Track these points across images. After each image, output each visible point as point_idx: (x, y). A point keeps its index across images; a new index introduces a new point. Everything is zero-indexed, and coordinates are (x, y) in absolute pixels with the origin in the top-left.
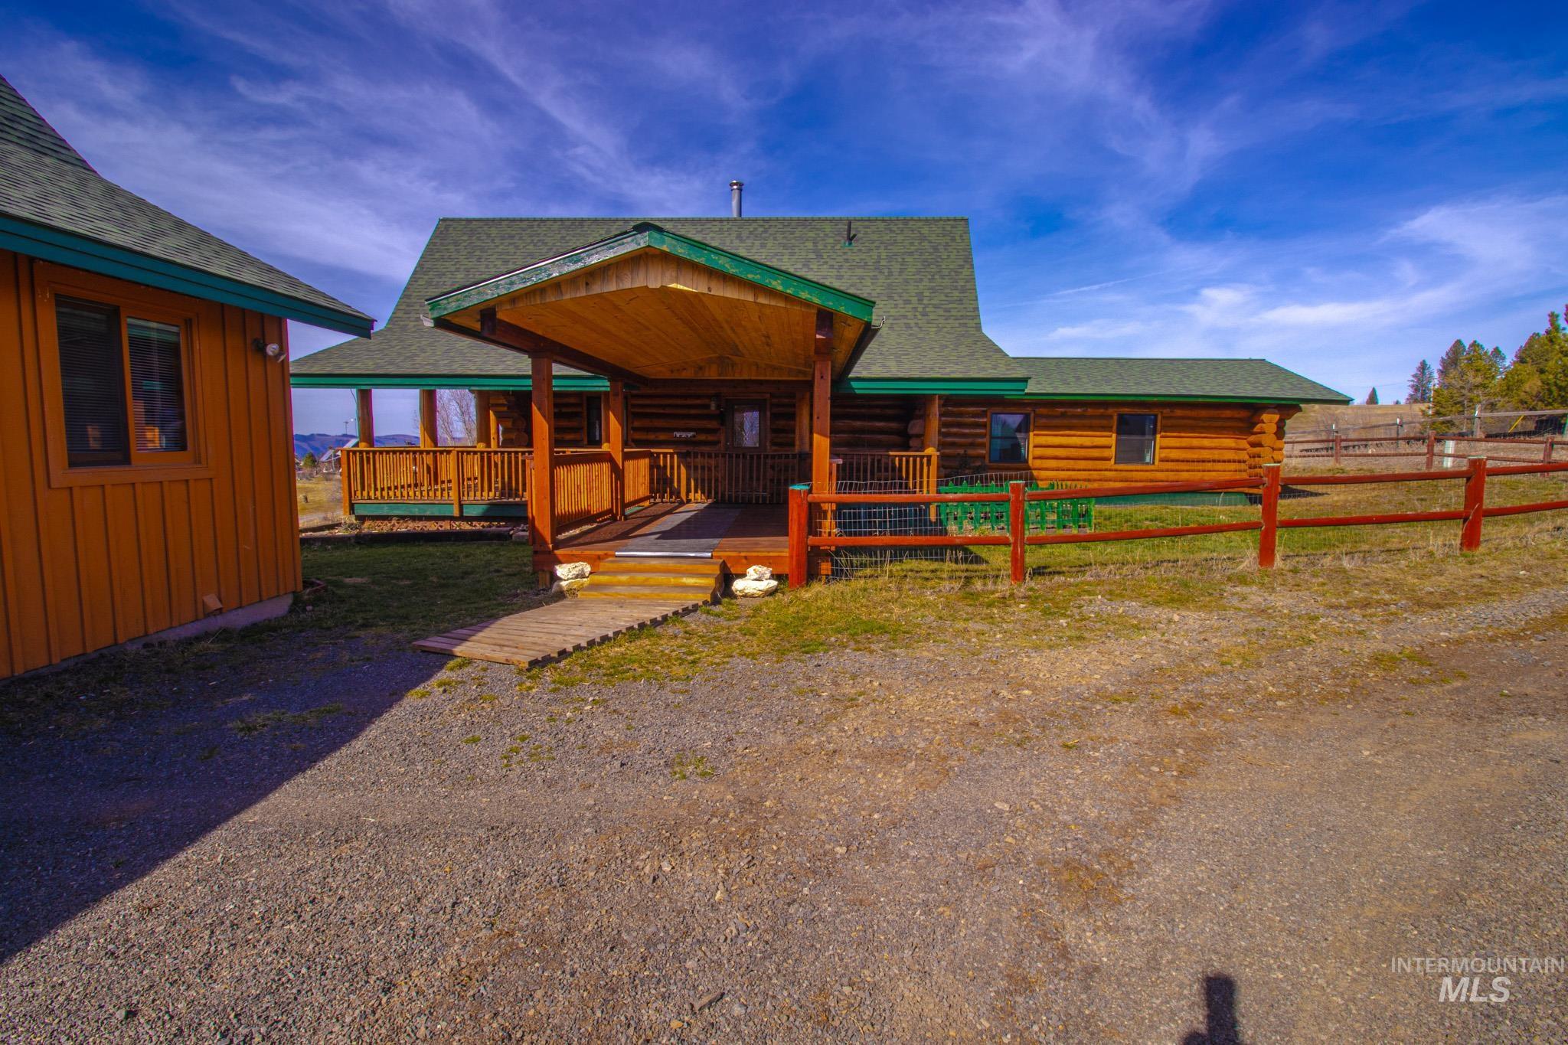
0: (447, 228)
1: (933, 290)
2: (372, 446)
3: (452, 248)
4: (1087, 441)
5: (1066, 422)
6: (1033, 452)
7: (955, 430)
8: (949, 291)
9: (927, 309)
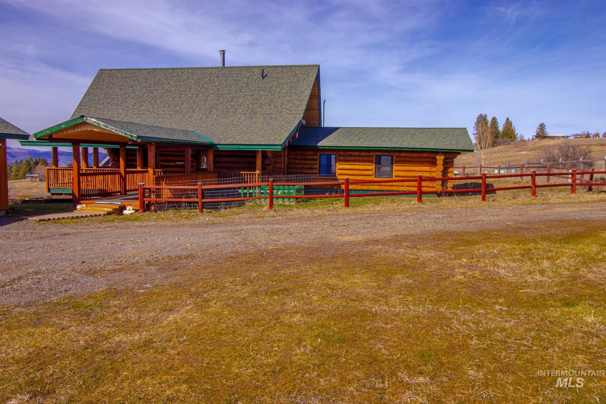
0: (101, 74)
1: (289, 101)
2: (58, 167)
3: (101, 83)
4: (362, 167)
5: (352, 158)
6: (338, 172)
7: (303, 162)
8: (295, 101)
9: (283, 110)
